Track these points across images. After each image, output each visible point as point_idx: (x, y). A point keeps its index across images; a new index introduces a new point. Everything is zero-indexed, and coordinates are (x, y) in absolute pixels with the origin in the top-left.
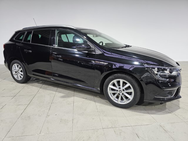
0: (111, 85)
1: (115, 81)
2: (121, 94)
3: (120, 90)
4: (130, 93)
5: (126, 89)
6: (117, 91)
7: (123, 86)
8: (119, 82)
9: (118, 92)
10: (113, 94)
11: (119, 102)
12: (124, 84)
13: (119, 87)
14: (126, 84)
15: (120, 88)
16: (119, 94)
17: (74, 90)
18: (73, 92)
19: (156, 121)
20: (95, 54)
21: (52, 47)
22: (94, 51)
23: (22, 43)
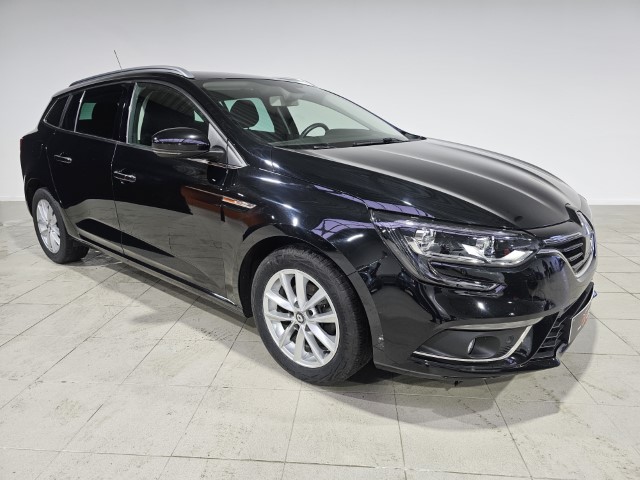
0: (271, 290)
1: (281, 277)
2: (302, 326)
3: (300, 313)
9: (294, 319)
11: (297, 357)
13: (294, 300)
14: (315, 289)
15: (296, 304)
16: (297, 326)
17: (198, 299)
18: (189, 305)
19: (401, 456)
20: (225, 170)
21: (118, 143)
22: (224, 157)
23: (58, 132)
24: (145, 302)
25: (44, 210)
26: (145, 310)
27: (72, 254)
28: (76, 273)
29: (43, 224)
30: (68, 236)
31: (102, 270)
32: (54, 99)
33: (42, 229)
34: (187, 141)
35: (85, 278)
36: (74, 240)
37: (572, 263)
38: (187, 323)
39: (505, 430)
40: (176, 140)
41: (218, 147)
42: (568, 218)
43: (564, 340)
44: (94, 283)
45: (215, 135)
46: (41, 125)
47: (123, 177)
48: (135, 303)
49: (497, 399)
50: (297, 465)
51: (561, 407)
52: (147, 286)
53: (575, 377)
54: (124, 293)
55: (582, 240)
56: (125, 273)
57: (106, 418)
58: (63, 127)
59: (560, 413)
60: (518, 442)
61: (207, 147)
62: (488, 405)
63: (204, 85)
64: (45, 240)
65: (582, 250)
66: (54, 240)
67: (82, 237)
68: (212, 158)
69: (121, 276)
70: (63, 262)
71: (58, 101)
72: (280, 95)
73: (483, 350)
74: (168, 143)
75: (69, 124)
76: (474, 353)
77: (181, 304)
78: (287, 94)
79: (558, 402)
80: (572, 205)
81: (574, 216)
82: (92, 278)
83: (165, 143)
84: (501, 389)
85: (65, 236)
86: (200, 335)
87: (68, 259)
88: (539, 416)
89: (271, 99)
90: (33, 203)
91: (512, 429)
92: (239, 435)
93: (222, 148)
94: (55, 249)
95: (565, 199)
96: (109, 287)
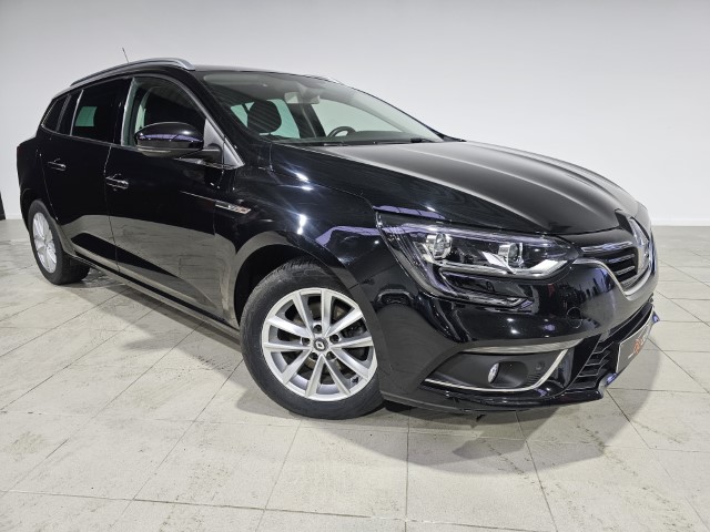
0: (277, 314)
1: (296, 297)
2: (322, 355)
3: (318, 336)
4: (362, 352)
5: (349, 332)
6: (306, 341)
7: (334, 321)
8: (314, 301)
9: (310, 348)
10: (285, 354)
11: (311, 391)
12: (340, 308)
13: (315, 324)
14: (348, 309)
15: (318, 329)
16: (314, 356)
17: (202, 324)
18: (191, 330)
19: (404, 505)
20: (221, 170)
21: (112, 145)
22: (220, 156)
23: (55, 136)
24: (141, 327)
25: (40, 224)
26: (139, 335)
27: (71, 274)
28: (73, 295)
29: (40, 240)
30: (64, 254)
31: (101, 292)
32: (54, 100)
33: (39, 245)
34: (180, 137)
35: (81, 300)
36: (71, 258)
37: (621, 278)
38: (185, 350)
39: (533, 476)
40: (166, 136)
41: (214, 145)
42: (618, 224)
43: (611, 369)
44: (90, 305)
45: (211, 130)
46: (40, 130)
47: (115, 183)
48: (131, 328)
49: (529, 440)
50: (279, 513)
51: (606, 450)
52: (148, 309)
53: (627, 415)
54: (121, 316)
55: (632, 250)
56: (127, 295)
57: (68, 454)
58: (60, 131)
59: (603, 458)
60: (546, 491)
61: (200, 145)
62: (517, 446)
63: (205, 78)
64: (41, 257)
65: (634, 262)
66: (50, 258)
67: (78, 254)
68: (208, 158)
69: (121, 298)
70: (61, 283)
71: (57, 102)
72: (297, 90)
73: (508, 378)
74: (155, 139)
75: (65, 128)
76: (497, 381)
77: (182, 328)
78: (303, 89)
79: (602, 444)
80: (624, 211)
81: (624, 223)
82: (89, 300)
83: (152, 139)
84: (535, 428)
85: (60, 253)
86: (197, 363)
87: (65, 280)
88: (577, 460)
89: (286, 95)
90: (29, 217)
91: (542, 474)
92: (217, 477)
93: (219, 147)
94: (52, 268)
95: (615, 204)
96: (106, 310)
